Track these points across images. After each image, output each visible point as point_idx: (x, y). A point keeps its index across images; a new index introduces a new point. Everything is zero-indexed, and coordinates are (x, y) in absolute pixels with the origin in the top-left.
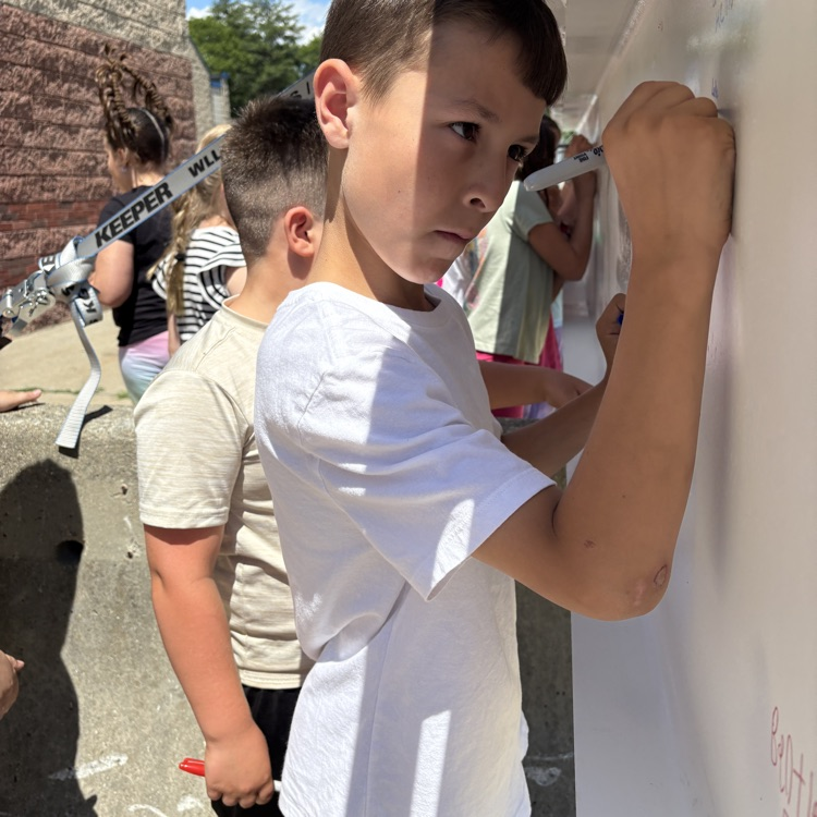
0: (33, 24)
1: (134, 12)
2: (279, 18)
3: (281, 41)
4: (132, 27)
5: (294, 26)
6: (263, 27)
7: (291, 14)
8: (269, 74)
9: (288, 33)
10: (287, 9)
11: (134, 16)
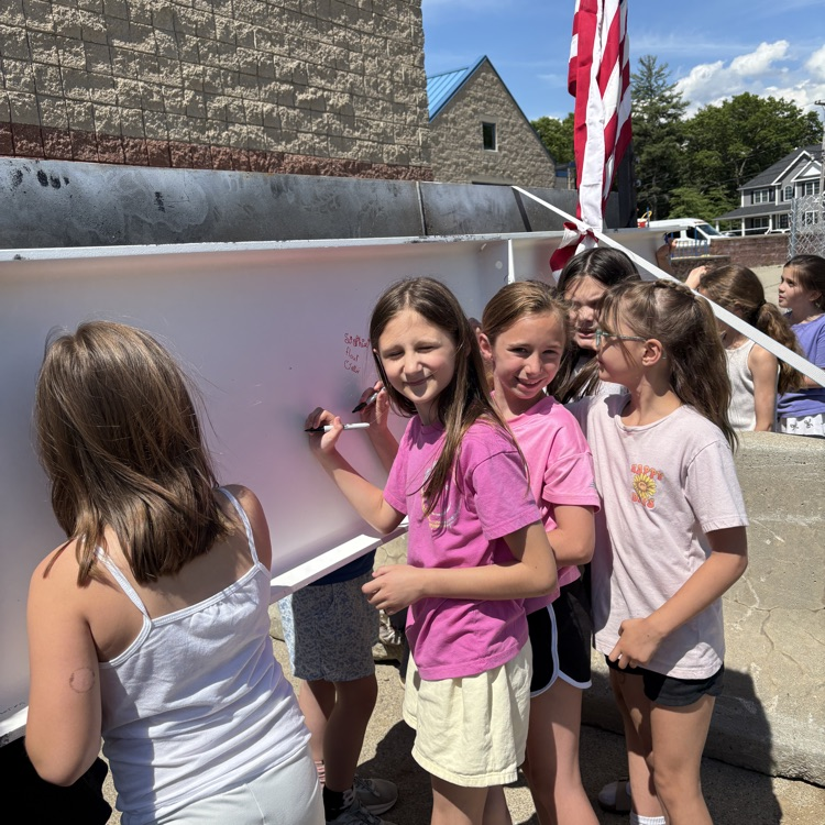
0: (243, 159)
1: (364, 132)
2: (662, 99)
3: (663, 120)
4: (360, 146)
5: (678, 102)
6: (645, 109)
7: (674, 93)
8: (649, 153)
9: (671, 111)
10: (670, 89)
11: (363, 136)
